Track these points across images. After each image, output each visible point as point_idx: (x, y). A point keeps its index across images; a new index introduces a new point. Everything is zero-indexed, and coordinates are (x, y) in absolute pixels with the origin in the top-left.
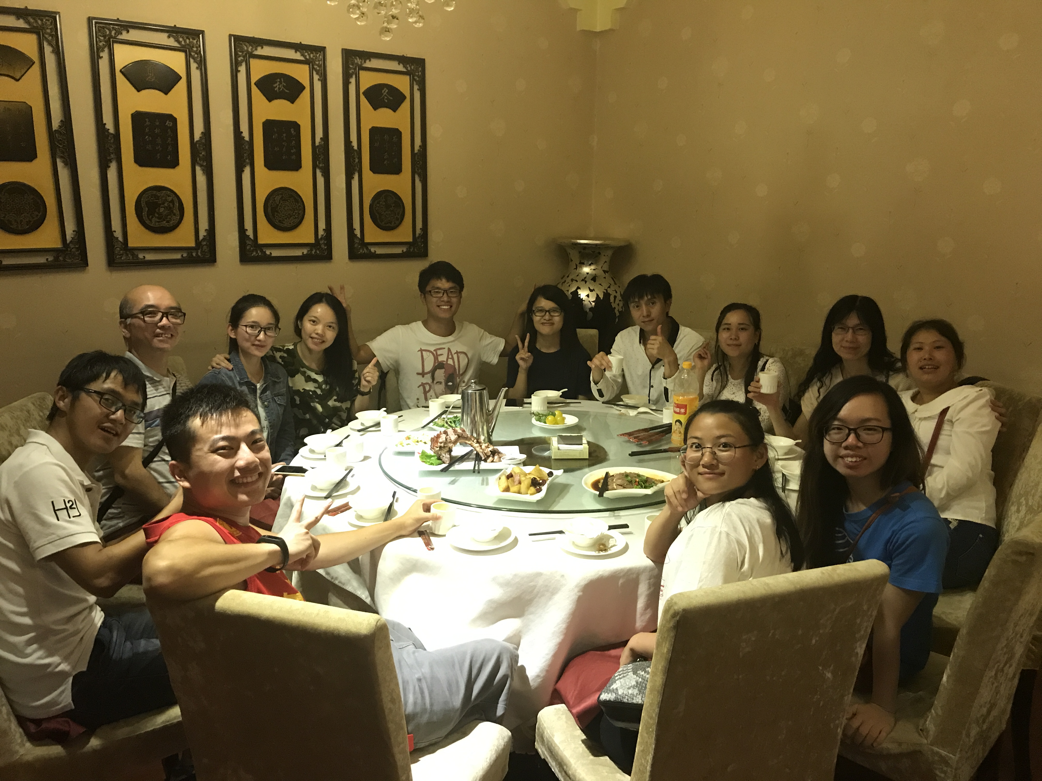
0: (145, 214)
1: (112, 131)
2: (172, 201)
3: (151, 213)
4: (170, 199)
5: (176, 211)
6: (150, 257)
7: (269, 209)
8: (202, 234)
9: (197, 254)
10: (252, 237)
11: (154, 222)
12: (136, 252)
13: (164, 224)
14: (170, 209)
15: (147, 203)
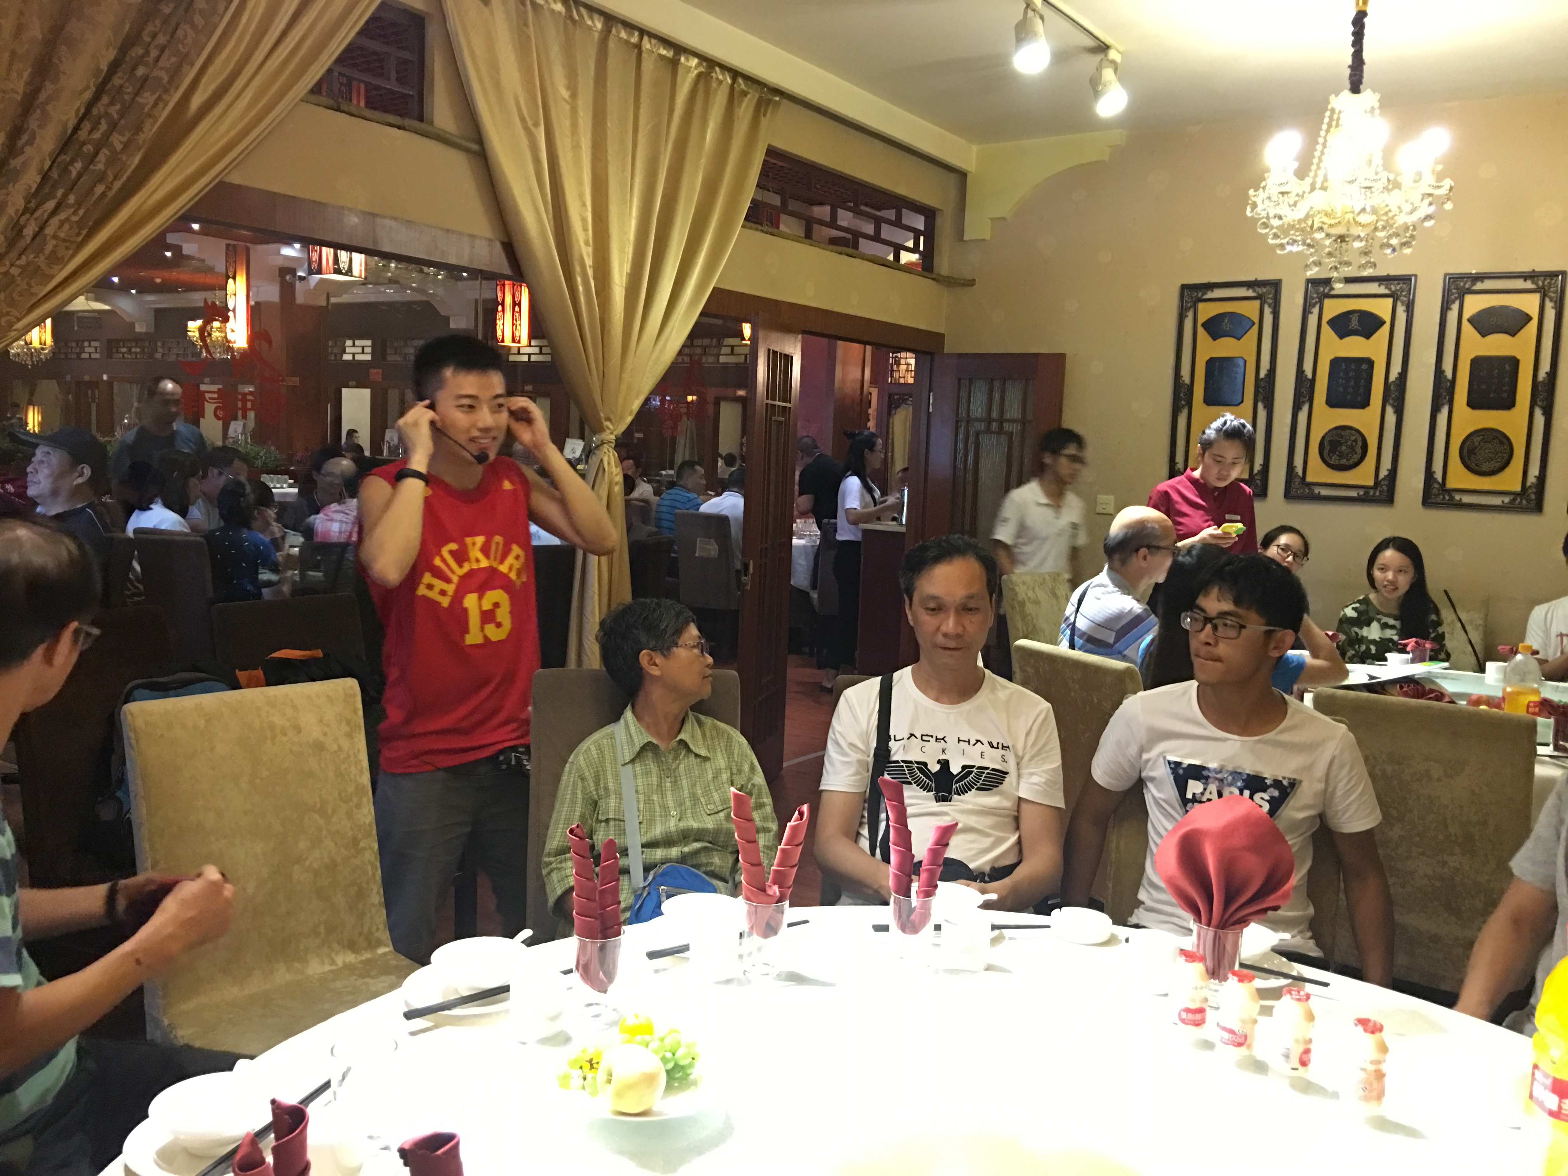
0: (1326, 451)
1: (1310, 375)
2: (1356, 441)
3: (1333, 451)
4: (1353, 438)
5: (1359, 450)
6: (1324, 492)
7: (1465, 451)
8: (1383, 473)
9: (1374, 493)
10: (1440, 480)
11: (1334, 460)
12: (1312, 487)
13: (1344, 461)
14: (1352, 448)
15: (1330, 442)
